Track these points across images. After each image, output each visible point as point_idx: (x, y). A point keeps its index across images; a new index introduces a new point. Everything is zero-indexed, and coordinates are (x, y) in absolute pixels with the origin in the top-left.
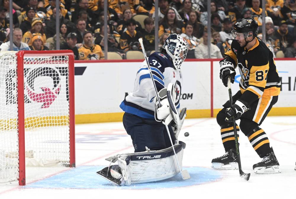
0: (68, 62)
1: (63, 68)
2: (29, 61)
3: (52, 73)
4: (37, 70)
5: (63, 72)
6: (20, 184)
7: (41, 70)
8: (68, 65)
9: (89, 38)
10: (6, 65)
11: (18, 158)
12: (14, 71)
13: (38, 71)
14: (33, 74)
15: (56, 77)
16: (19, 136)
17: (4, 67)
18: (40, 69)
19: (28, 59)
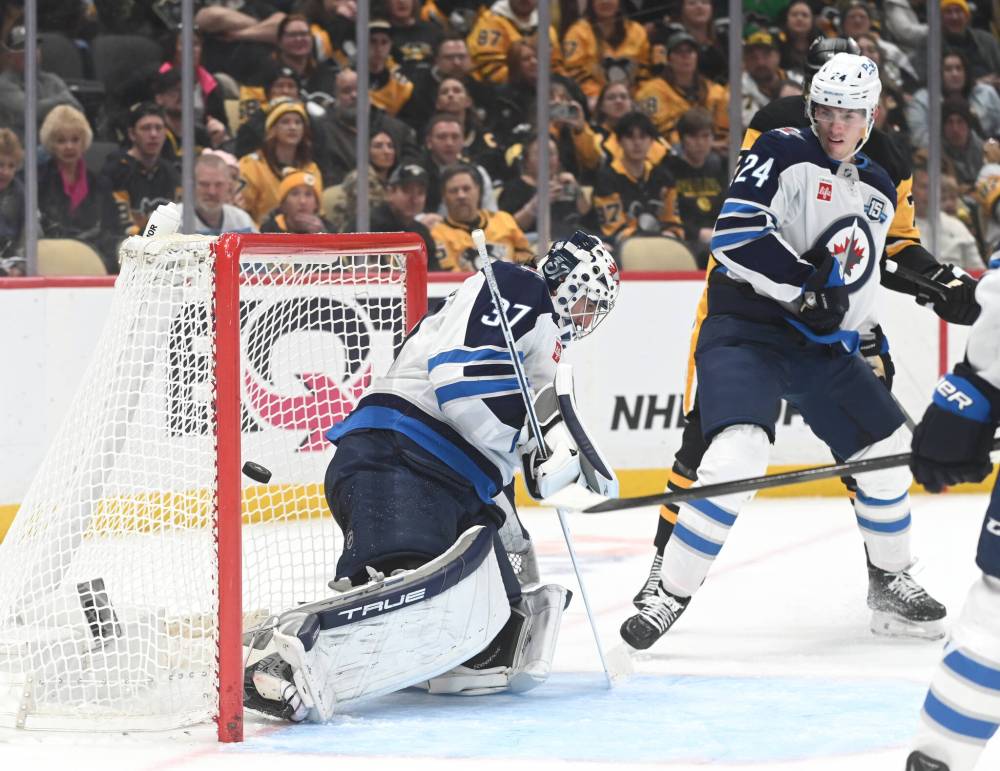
0: (403, 277)
1: (385, 302)
2: (256, 273)
3: (344, 320)
4: (287, 308)
5: (386, 314)
6: (222, 738)
7: (304, 308)
8: (405, 290)
9: (462, 194)
10: (172, 288)
11: (217, 638)
12: (201, 309)
13: (291, 310)
14: (273, 324)
15: (359, 335)
16: (220, 554)
17: (166, 295)
18: (299, 304)
19: (252, 265)
